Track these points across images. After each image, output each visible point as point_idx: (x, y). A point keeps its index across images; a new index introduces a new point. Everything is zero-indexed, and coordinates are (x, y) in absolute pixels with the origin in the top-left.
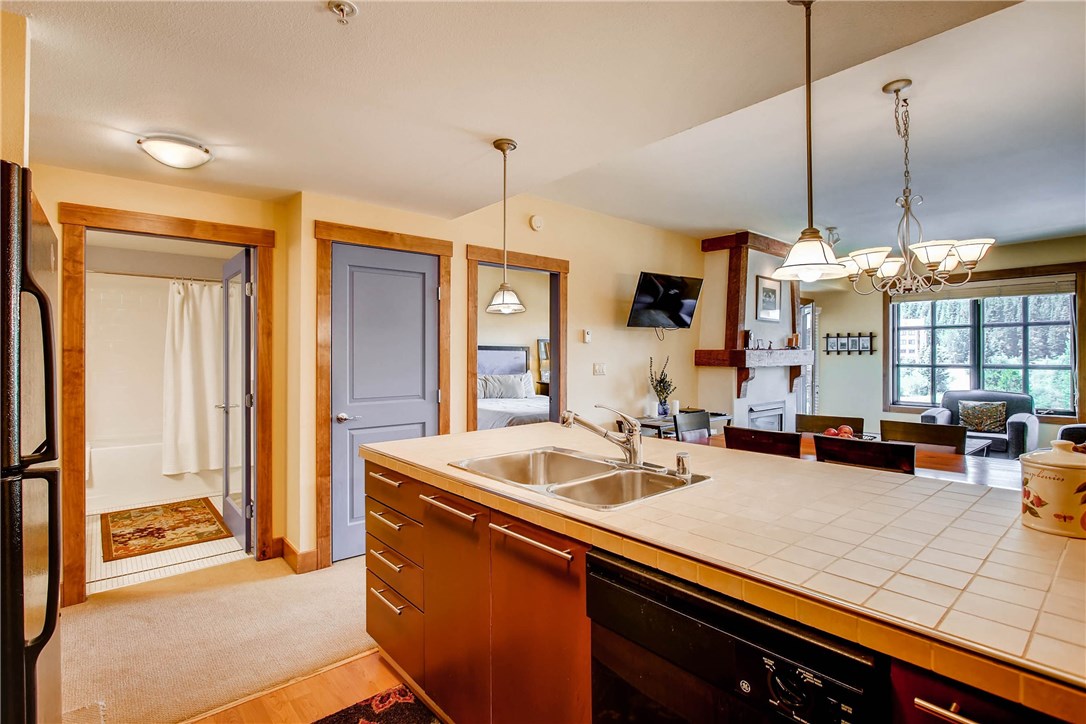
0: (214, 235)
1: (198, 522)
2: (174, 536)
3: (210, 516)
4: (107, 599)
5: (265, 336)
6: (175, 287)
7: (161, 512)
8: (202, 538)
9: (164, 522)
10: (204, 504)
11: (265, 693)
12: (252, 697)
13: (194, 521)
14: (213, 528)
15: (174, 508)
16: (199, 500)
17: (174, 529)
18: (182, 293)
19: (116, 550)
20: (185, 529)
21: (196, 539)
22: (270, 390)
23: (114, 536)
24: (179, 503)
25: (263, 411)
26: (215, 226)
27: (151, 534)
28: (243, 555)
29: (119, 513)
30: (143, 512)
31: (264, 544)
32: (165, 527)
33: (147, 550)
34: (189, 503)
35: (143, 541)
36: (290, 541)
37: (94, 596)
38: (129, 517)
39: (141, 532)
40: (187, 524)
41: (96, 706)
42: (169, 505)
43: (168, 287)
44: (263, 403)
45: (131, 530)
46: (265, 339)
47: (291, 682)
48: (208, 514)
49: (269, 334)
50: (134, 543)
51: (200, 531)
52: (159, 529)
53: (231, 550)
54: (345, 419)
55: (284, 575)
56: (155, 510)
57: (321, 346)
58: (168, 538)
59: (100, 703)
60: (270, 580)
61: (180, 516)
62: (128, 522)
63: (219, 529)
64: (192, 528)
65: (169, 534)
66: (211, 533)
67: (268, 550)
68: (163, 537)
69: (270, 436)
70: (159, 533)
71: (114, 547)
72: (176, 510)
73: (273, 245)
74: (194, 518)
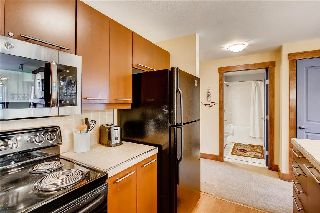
0: (254, 67)
1: (257, 152)
2: (249, 154)
3: (260, 151)
4: (227, 163)
5: (272, 97)
6: (254, 83)
7: (248, 146)
8: (256, 157)
9: (248, 149)
10: (260, 148)
11: (251, 208)
12: (247, 207)
13: (256, 151)
14: (260, 155)
15: (252, 146)
16: (260, 146)
17: (249, 152)
18: (255, 85)
19: (234, 153)
20: (252, 153)
21: (254, 156)
22: (274, 115)
23: (235, 149)
24: (254, 145)
25: (271, 121)
26: (255, 64)
27: (243, 151)
28: (265, 166)
29: (239, 144)
30: (244, 145)
31: (271, 165)
32: (248, 150)
33: (241, 155)
34: (257, 146)
35: (241, 152)
36: (280, 167)
37: (226, 161)
38: (240, 145)
39: (242, 150)
40: (253, 152)
41: (215, 185)
42: (251, 145)
43: (252, 83)
44: (271, 119)
45: (239, 149)
46: (272, 98)
47: (260, 211)
48: (260, 150)
49: (273, 96)
50: (239, 152)
51: (256, 155)
52: (246, 151)
53: (261, 163)
54: (303, 128)
55: (276, 178)
56: (247, 145)
57: (291, 100)
58: (247, 153)
59: (216, 185)
60: (270, 177)
61: (252, 149)
62: (240, 146)
63: (261, 156)
64: (254, 153)
65: (248, 153)
66: (259, 156)
67: (273, 167)
68: (246, 153)
69: (274, 130)
70: (245, 151)
71: (234, 152)
72: (252, 147)
73: (274, 66)
74: (256, 150)
